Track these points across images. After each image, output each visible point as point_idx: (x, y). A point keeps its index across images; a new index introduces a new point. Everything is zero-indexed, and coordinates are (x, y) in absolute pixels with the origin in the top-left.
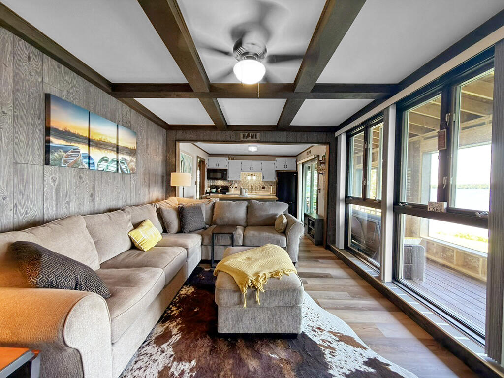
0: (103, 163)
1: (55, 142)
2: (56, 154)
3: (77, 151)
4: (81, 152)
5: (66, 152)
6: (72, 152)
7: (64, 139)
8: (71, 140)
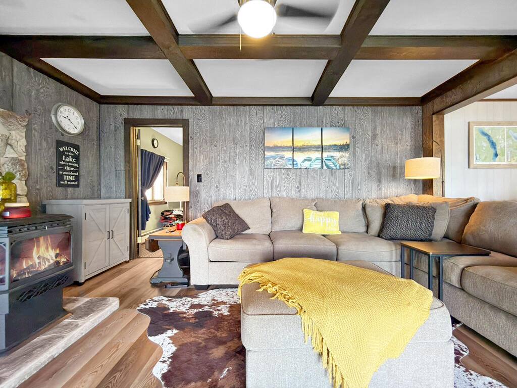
0: (306, 162)
1: (268, 154)
2: (268, 161)
3: (283, 157)
4: (286, 157)
5: (274, 159)
6: (279, 158)
7: (273, 151)
8: (278, 151)
